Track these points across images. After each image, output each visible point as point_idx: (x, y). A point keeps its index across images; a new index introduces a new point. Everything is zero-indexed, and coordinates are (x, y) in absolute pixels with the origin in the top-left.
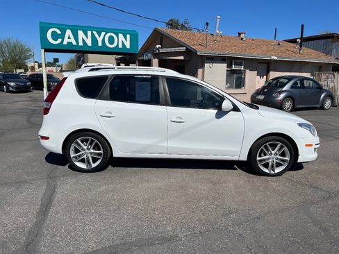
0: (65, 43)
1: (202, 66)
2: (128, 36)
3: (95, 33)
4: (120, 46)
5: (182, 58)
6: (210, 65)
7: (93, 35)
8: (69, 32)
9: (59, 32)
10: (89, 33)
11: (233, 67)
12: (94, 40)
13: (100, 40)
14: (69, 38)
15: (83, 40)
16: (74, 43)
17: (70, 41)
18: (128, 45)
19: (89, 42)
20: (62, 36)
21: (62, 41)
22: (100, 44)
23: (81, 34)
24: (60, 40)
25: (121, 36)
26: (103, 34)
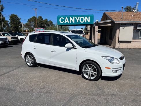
0: (65, 22)
1: (119, 28)
2: (89, 17)
3: (76, 17)
4: (86, 22)
5: (110, 25)
6: (124, 27)
7: (75, 18)
8: (67, 18)
9: (63, 19)
10: (74, 18)
11: (138, 28)
12: (76, 20)
13: (78, 20)
14: (67, 20)
15: (72, 21)
16: (68, 22)
17: (67, 21)
18: (89, 21)
19: (74, 21)
20: (64, 20)
21: (64, 22)
22: (78, 22)
23: (71, 18)
24: (63, 21)
25: (86, 18)
26: (79, 17)
